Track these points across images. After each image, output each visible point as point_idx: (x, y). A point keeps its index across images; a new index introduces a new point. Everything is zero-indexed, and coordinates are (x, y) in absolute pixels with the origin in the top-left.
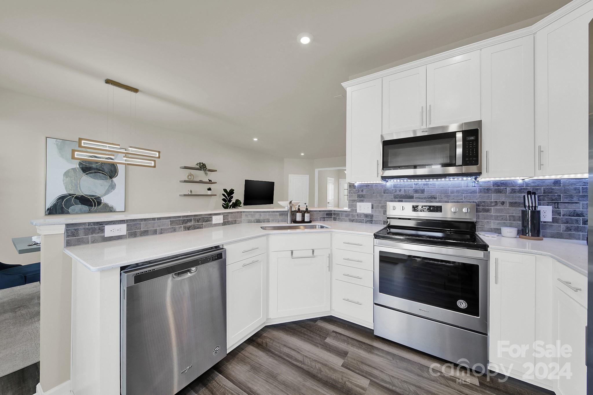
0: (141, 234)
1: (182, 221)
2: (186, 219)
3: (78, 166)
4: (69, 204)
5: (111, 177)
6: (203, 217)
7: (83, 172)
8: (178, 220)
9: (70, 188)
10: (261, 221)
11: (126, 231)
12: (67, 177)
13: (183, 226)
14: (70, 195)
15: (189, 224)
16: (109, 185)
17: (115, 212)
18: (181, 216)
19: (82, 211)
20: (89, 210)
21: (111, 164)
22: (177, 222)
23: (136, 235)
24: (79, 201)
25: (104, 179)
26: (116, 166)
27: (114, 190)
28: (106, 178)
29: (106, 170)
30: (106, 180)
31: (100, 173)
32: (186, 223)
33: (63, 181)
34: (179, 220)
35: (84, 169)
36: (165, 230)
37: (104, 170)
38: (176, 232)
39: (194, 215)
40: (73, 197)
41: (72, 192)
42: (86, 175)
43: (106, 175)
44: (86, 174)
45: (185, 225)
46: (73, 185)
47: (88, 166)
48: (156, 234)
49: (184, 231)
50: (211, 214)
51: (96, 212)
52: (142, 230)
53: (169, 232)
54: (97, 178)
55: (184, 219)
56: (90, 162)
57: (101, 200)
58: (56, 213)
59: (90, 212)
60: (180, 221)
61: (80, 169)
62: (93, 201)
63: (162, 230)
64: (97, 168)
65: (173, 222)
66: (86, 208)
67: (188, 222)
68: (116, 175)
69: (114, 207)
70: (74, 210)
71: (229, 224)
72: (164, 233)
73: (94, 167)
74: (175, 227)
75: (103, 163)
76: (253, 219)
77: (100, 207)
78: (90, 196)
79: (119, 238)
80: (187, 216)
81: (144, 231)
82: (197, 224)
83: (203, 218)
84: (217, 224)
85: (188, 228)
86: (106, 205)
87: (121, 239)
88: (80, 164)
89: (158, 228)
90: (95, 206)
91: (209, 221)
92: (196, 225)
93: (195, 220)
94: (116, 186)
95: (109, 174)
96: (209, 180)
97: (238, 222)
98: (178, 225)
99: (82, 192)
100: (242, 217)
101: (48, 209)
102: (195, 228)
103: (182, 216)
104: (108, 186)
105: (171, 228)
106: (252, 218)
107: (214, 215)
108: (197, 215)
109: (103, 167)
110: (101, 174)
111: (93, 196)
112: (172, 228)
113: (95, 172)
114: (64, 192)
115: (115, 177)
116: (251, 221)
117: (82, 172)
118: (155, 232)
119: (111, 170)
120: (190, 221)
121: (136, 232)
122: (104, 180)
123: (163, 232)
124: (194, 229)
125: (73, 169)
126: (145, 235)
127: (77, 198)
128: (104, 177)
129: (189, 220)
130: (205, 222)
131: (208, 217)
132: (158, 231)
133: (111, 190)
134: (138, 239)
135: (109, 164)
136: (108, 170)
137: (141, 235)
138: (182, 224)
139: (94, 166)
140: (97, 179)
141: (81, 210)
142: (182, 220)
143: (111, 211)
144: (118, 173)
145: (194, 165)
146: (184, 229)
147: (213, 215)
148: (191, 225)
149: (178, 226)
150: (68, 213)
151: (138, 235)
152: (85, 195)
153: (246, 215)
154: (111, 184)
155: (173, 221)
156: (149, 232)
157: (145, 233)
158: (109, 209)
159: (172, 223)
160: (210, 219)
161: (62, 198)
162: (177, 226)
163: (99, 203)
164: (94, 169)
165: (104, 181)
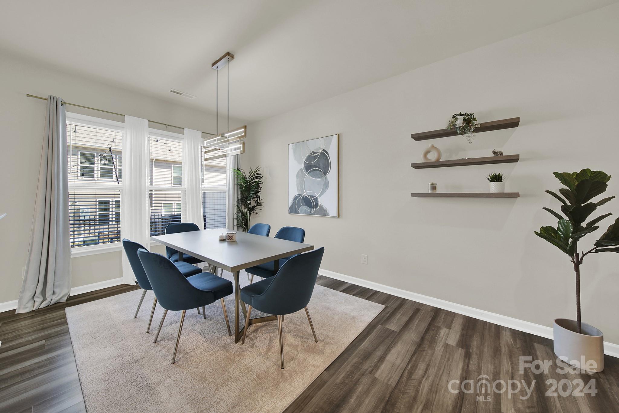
3: (304, 166)
4: (299, 205)
5: (325, 174)
7: (306, 171)
9: (300, 189)
12: (298, 178)
16: (323, 183)
17: (329, 215)
20: (310, 211)
24: (305, 202)
26: (329, 159)
27: (328, 189)
28: (321, 175)
33: (296, 182)
35: (307, 168)
37: (320, 166)
41: (300, 193)
42: (308, 175)
43: (321, 172)
44: (308, 173)
46: (301, 185)
47: (309, 165)
51: (314, 214)
54: (315, 176)
56: (311, 160)
57: (318, 201)
58: (293, 212)
59: (311, 213)
62: (313, 202)
66: (308, 209)
69: (327, 210)
70: (301, 211)
77: (317, 209)
86: (322, 208)
88: (305, 162)
90: (314, 208)
94: (329, 184)
95: (323, 170)
96: (494, 153)
99: (306, 193)
101: (290, 208)
104: (323, 186)
109: (319, 163)
110: (318, 171)
111: (312, 196)
113: (314, 170)
114: (296, 193)
115: (329, 172)
125: (300, 169)
127: (303, 198)
133: (325, 189)
136: (323, 166)
139: (313, 163)
140: (315, 178)
141: (305, 211)
143: (325, 215)
144: (330, 168)
145: (443, 125)
150: (299, 213)
152: (308, 195)
154: (325, 182)
158: (324, 212)
161: (295, 198)
163: (317, 205)
164: (313, 166)
165: (320, 179)
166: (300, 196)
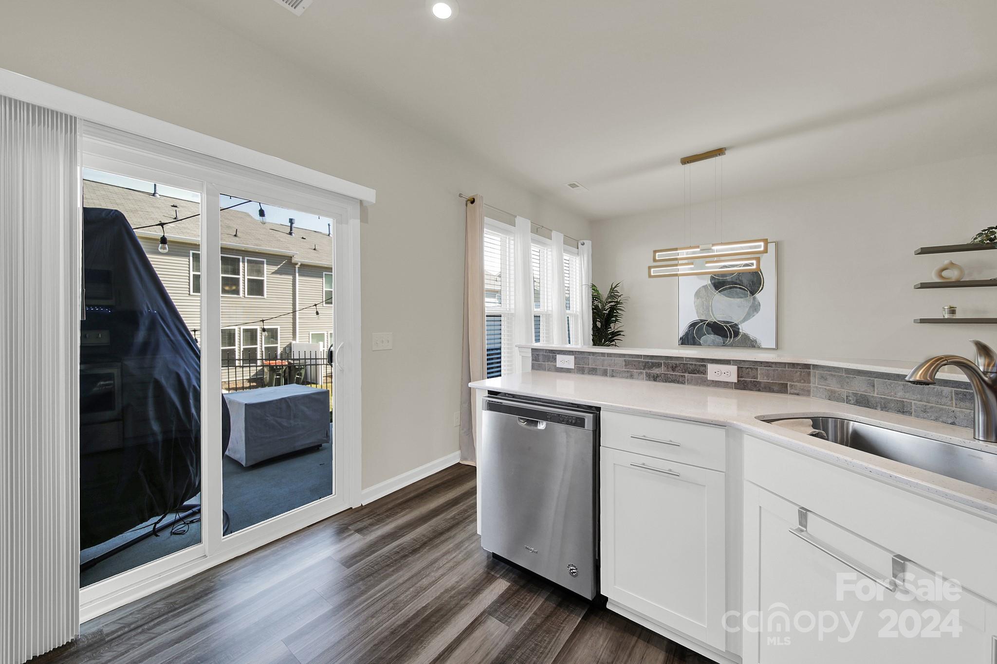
0: (589, 371)
1: (644, 364)
2: (650, 361)
3: (710, 282)
4: (700, 334)
5: (753, 293)
6: (684, 362)
7: (716, 289)
8: (636, 361)
9: (702, 312)
10: (873, 402)
11: (574, 364)
12: (698, 298)
13: (644, 371)
14: (702, 321)
15: (656, 371)
16: (750, 305)
17: (759, 348)
18: (641, 355)
19: (716, 343)
20: (724, 343)
21: (753, 272)
22: (634, 364)
23: (584, 371)
24: (712, 330)
25: (742, 296)
26: (760, 274)
27: (758, 313)
28: (745, 294)
29: (745, 282)
30: (746, 297)
31: (736, 287)
32: (651, 367)
33: (694, 303)
34: (638, 361)
35: (717, 284)
36: (617, 373)
37: (742, 283)
38: (634, 380)
39: (666, 357)
40: (705, 324)
41: (703, 318)
42: (719, 294)
43: (745, 290)
44: (719, 292)
45: (648, 371)
46: (705, 307)
47: (721, 280)
48: (606, 375)
49: (646, 380)
50: (703, 360)
51: (731, 346)
52: (590, 366)
53: (623, 377)
54: (733, 295)
55: (647, 360)
56: (724, 275)
57: (739, 329)
58: (688, 343)
59: (724, 345)
60: (641, 364)
61: (712, 286)
62: (729, 329)
63: (613, 371)
64: (732, 282)
65: (629, 363)
66: (719, 339)
67: (654, 368)
68: (761, 288)
69: (757, 340)
70: (705, 342)
71: (759, 390)
72: (616, 376)
73: (729, 280)
74: (631, 372)
75: (740, 274)
76: (844, 392)
77: (737, 339)
78: (724, 322)
79: (568, 371)
80: (652, 357)
81: (592, 368)
82: (673, 375)
83: (684, 364)
84: (721, 382)
85: (655, 378)
86: (746, 337)
87: (570, 372)
88: (712, 278)
89: (608, 368)
90: (731, 337)
91: (699, 372)
92: (669, 375)
93: (667, 365)
94: (760, 306)
95: (749, 288)
97: (792, 391)
98: (637, 369)
99: (715, 318)
100: (810, 380)
101: (681, 339)
102: (667, 379)
103: (644, 355)
104: (748, 308)
105: (625, 371)
106: (842, 387)
107: (711, 363)
108: (671, 357)
109: (740, 279)
110: (739, 289)
111: (728, 322)
112: (628, 371)
113: (731, 288)
114: (695, 318)
115: (760, 291)
116: (837, 395)
117: (714, 289)
118: (605, 373)
119: (752, 282)
120: (659, 365)
121: (584, 367)
122: (741, 298)
123: (614, 374)
124: (666, 382)
125: (703, 286)
126: (593, 375)
127: (709, 325)
128: (742, 293)
129: (656, 363)
130: (690, 373)
131: (695, 365)
132: (608, 372)
133: (753, 313)
134: (587, 377)
135: (750, 273)
136: (748, 282)
137: (589, 373)
138: (643, 368)
139: (728, 278)
140: (734, 298)
141: (713, 341)
142: (643, 362)
143: (754, 347)
144: (763, 285)
146: (647, 378)
147: (709, 362)
148: (660, 373)
149: (638, 371)
150: (700, 344)
151: (586, 372)
152: (718, 321)
153: (823, 378)
154: (753, 303)
155: (629, 361)
156: (598, 371)
157: (593, 371)
158: (750, 343)
159: (627, 364)
160: (702, 369)
161: (693, 325)
162: (635, 370)
163: (737, 333)
164: (729, 283)
165: (742, 300)
166: (702, 322)
